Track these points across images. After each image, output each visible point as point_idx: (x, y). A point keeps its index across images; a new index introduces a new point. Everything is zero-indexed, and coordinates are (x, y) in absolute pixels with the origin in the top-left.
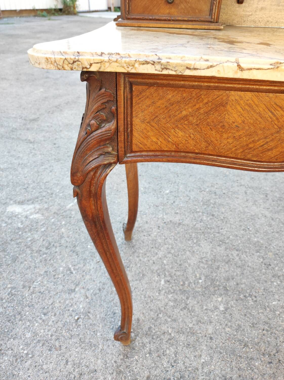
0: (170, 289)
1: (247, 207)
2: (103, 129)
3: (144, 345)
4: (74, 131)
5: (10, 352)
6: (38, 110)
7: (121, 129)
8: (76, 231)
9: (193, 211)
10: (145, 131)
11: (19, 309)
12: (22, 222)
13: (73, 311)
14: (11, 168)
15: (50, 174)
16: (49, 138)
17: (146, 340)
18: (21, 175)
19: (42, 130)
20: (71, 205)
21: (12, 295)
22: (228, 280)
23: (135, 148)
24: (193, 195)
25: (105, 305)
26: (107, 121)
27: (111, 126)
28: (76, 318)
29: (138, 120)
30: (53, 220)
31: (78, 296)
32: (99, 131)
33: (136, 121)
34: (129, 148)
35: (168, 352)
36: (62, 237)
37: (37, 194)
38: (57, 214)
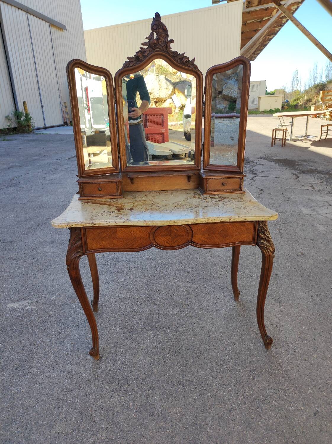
0: (123, 332)
1: (175, 282)
2: (77, 244)
3: (107, 358)
4: (48, 247)
5: (30, 374)
6: (14, 233)
7: (83, 243)
8: (60, 312)
9: (139, 289)
10: (92, 243)
11: (31, 355)
12: (21, 312)
13: (64, 351)
14: (3, 280)
15: (35, 279)
16: (29, 254)
17: (108, 356)
18: (12, 284)
19: (21, 249)
20: (54, 297)
21: (24, 350)
22: (157, 322)
23: (89, 249)
24: (139, 280)
25: (84, 346)
26: (78, 241)
27: (80, 242)
28: (67, 353)
29: (89, 240)
30: (42, 308)
31: (66, 343)
32: (76, 244)
33: (88, 240)
34: (87, 249)
35: (120, 359)
36: (50, 316)
37: (28, 294)
38: (45, 304)
